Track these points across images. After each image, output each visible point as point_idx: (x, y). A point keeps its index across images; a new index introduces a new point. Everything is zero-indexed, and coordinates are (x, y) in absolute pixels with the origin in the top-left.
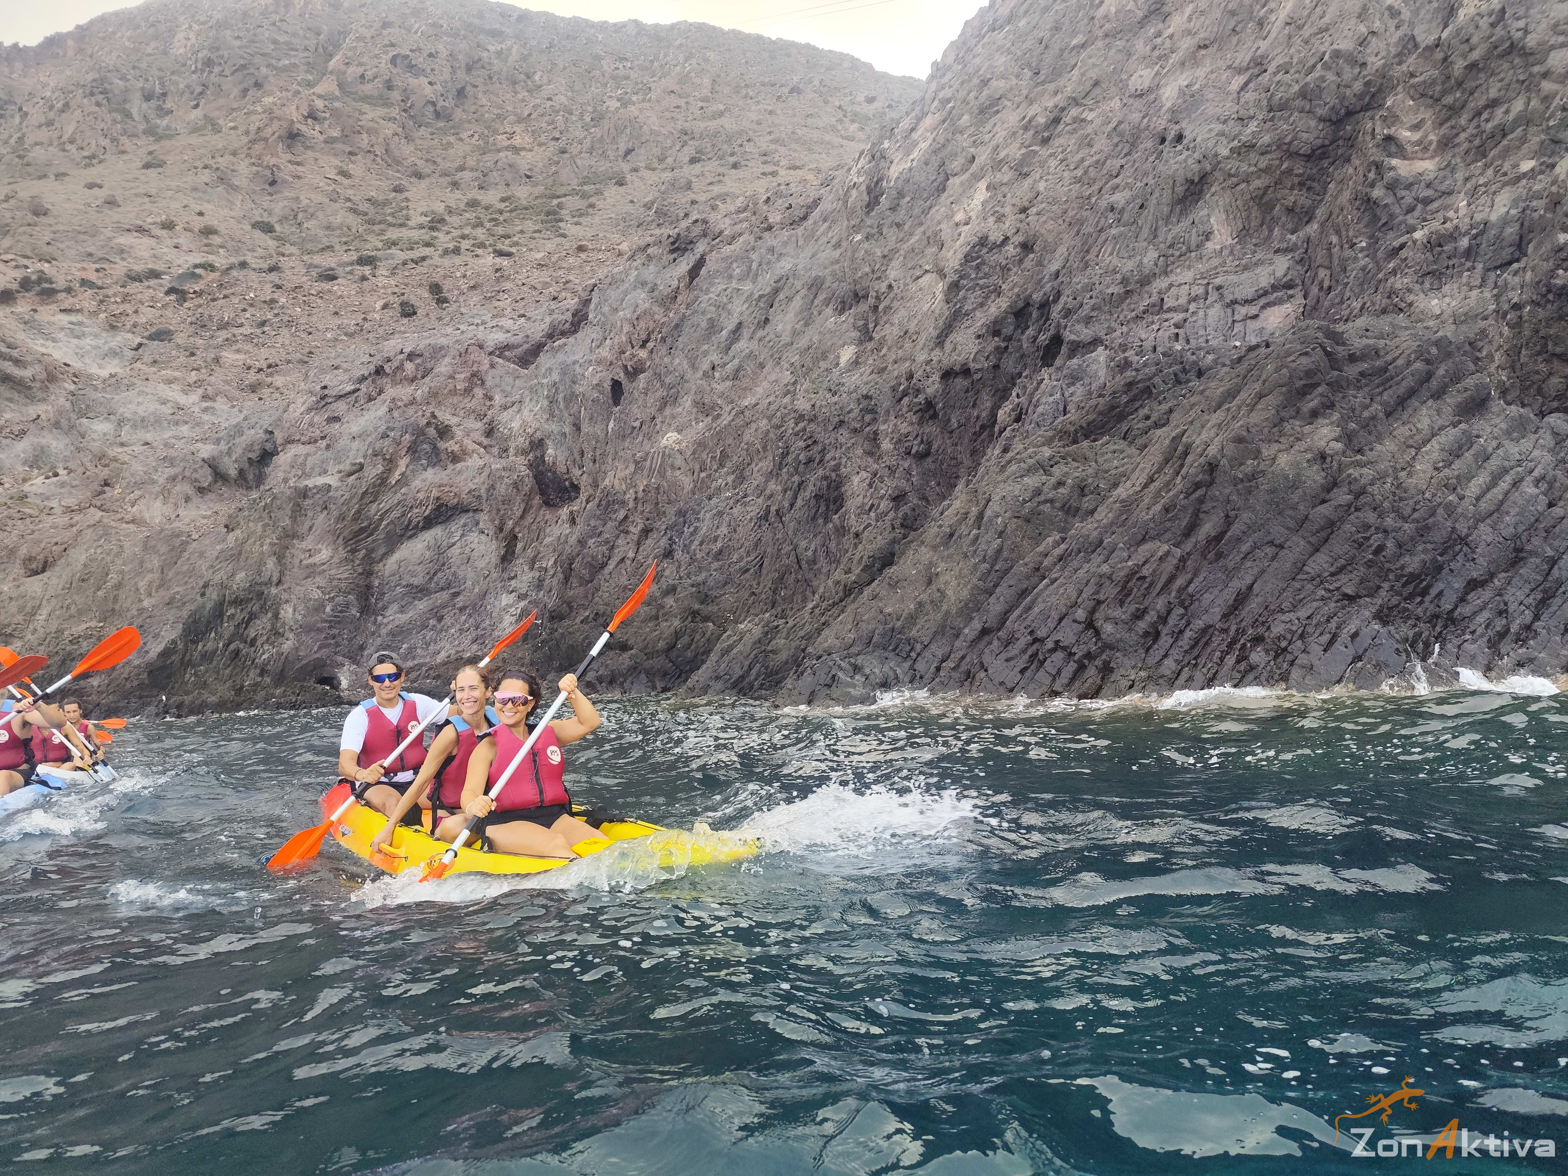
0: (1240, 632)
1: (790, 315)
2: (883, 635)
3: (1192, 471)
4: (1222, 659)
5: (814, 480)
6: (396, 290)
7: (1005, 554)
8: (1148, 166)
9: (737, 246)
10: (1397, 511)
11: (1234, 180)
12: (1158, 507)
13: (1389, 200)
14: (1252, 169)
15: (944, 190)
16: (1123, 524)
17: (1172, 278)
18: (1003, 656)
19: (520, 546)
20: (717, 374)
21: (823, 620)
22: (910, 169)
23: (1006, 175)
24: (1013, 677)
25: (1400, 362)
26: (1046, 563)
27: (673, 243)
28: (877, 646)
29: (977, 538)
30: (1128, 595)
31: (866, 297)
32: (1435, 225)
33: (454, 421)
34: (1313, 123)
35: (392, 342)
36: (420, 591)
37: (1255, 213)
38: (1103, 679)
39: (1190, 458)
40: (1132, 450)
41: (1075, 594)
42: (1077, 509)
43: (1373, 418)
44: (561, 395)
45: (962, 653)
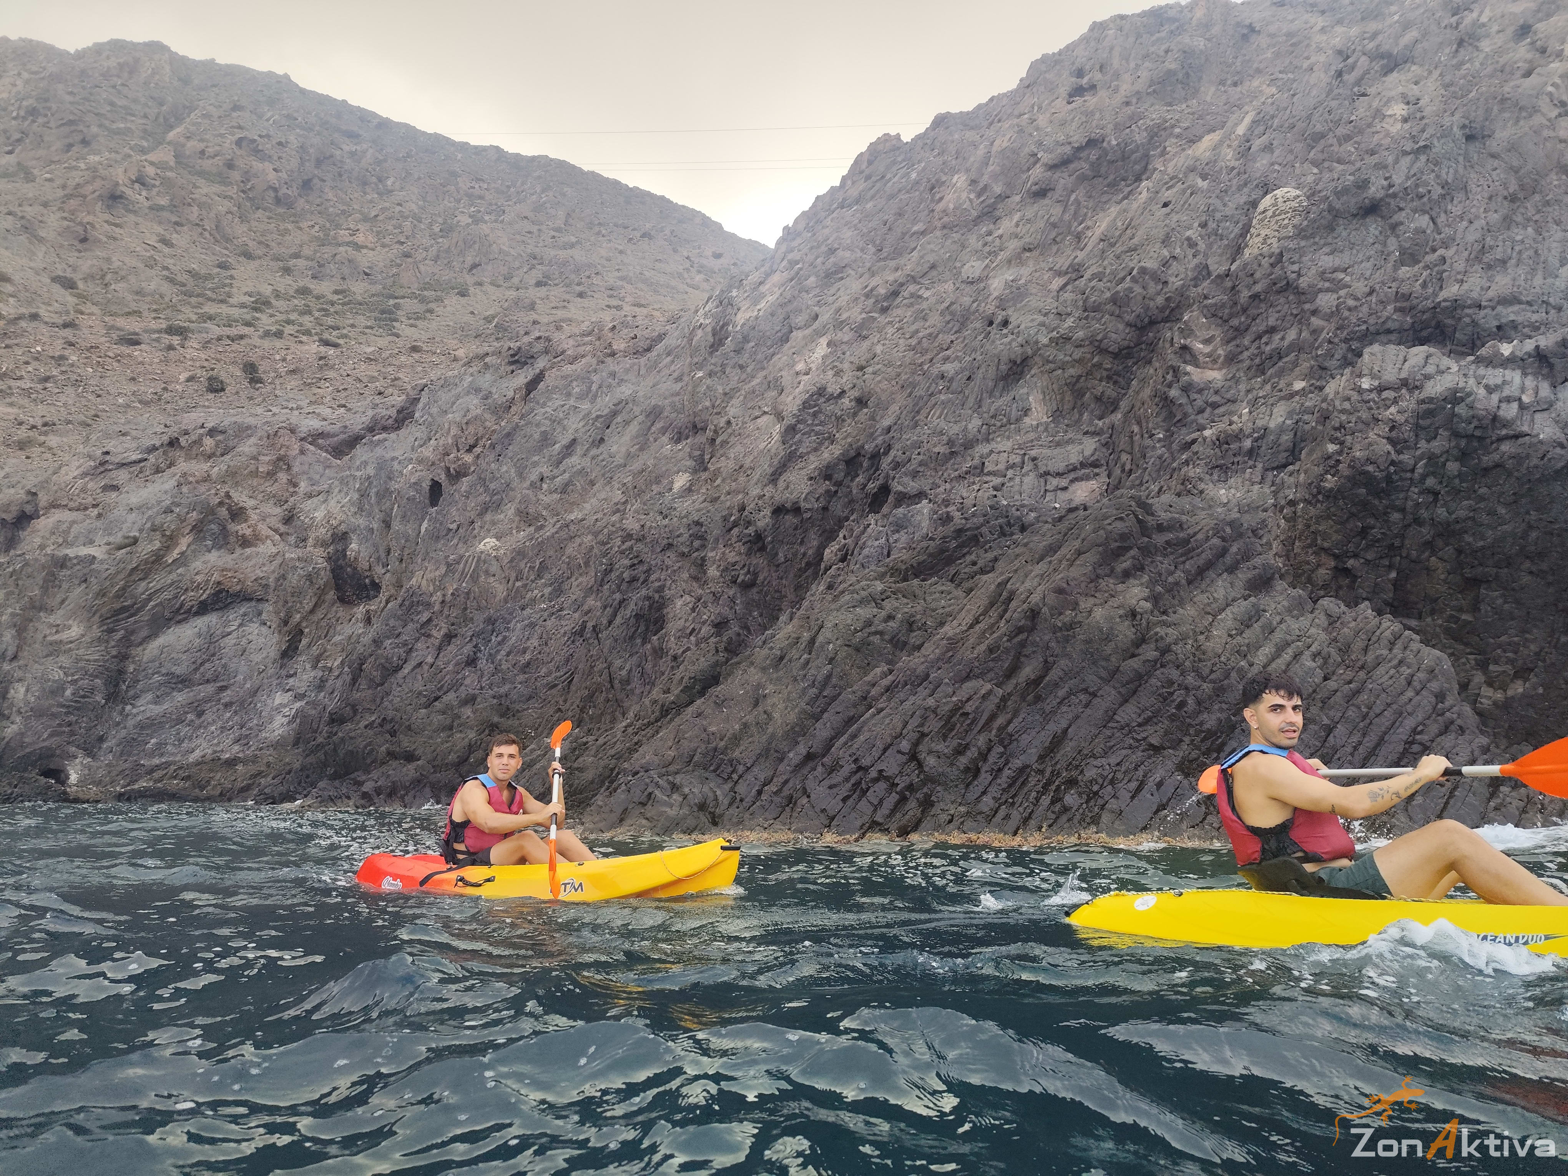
0: (1055, 774)
1: (626, 438)
2: (704, 755)
3: (1016, 615)
4: (1037, 799)
5: (636, 600)
6: (206, 364)
7: (834, 680)
8: (977, 343)
9: (578, 366)
10: (1196, 671)
11: (1052, 366)
12: (983, 647)
13: (1183, 400)
14: (1068, 358)
15: (787, 341)
16: (949, 661)
17: (993, 445)
18: (827, 783)
19: (304, 642)
20: (545, 486)
21: (636, 739)
22: (757, 318)
23: (846, 335)
24: (833, 805)
25: (1200, 536)
26: (873, 692)
27: (513, 356)
28: (697, 765)
29: (807, 662)
30: (952, 730)
31: (704, 429)
32: (1222, 426)
33: (251, 503)
34: (1121, 326)
35: (193, 415)
36: (183, 682)
37: (1068, 397)
38: (923, 812)
39: (1013, 604)
40: (959, 593)
41: (900, 725)
42: (905, 643)
43: (1177, 584)
44: (374, 490)
45: (785, 777)
